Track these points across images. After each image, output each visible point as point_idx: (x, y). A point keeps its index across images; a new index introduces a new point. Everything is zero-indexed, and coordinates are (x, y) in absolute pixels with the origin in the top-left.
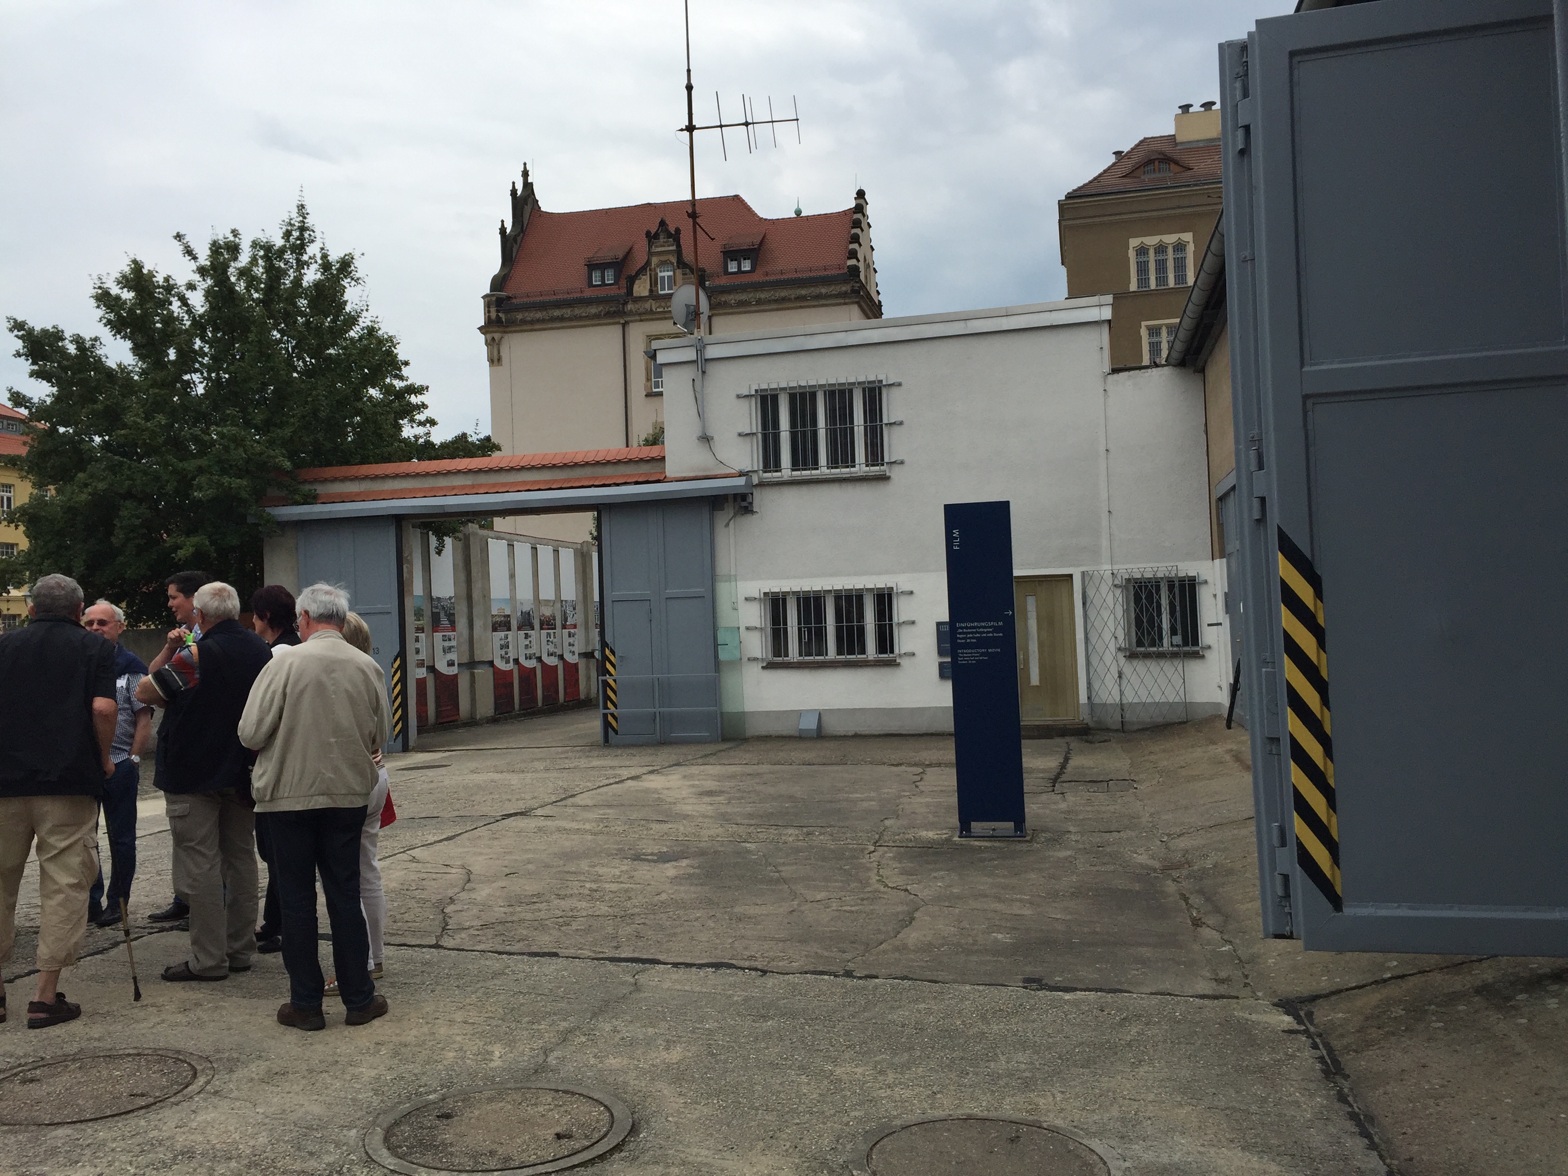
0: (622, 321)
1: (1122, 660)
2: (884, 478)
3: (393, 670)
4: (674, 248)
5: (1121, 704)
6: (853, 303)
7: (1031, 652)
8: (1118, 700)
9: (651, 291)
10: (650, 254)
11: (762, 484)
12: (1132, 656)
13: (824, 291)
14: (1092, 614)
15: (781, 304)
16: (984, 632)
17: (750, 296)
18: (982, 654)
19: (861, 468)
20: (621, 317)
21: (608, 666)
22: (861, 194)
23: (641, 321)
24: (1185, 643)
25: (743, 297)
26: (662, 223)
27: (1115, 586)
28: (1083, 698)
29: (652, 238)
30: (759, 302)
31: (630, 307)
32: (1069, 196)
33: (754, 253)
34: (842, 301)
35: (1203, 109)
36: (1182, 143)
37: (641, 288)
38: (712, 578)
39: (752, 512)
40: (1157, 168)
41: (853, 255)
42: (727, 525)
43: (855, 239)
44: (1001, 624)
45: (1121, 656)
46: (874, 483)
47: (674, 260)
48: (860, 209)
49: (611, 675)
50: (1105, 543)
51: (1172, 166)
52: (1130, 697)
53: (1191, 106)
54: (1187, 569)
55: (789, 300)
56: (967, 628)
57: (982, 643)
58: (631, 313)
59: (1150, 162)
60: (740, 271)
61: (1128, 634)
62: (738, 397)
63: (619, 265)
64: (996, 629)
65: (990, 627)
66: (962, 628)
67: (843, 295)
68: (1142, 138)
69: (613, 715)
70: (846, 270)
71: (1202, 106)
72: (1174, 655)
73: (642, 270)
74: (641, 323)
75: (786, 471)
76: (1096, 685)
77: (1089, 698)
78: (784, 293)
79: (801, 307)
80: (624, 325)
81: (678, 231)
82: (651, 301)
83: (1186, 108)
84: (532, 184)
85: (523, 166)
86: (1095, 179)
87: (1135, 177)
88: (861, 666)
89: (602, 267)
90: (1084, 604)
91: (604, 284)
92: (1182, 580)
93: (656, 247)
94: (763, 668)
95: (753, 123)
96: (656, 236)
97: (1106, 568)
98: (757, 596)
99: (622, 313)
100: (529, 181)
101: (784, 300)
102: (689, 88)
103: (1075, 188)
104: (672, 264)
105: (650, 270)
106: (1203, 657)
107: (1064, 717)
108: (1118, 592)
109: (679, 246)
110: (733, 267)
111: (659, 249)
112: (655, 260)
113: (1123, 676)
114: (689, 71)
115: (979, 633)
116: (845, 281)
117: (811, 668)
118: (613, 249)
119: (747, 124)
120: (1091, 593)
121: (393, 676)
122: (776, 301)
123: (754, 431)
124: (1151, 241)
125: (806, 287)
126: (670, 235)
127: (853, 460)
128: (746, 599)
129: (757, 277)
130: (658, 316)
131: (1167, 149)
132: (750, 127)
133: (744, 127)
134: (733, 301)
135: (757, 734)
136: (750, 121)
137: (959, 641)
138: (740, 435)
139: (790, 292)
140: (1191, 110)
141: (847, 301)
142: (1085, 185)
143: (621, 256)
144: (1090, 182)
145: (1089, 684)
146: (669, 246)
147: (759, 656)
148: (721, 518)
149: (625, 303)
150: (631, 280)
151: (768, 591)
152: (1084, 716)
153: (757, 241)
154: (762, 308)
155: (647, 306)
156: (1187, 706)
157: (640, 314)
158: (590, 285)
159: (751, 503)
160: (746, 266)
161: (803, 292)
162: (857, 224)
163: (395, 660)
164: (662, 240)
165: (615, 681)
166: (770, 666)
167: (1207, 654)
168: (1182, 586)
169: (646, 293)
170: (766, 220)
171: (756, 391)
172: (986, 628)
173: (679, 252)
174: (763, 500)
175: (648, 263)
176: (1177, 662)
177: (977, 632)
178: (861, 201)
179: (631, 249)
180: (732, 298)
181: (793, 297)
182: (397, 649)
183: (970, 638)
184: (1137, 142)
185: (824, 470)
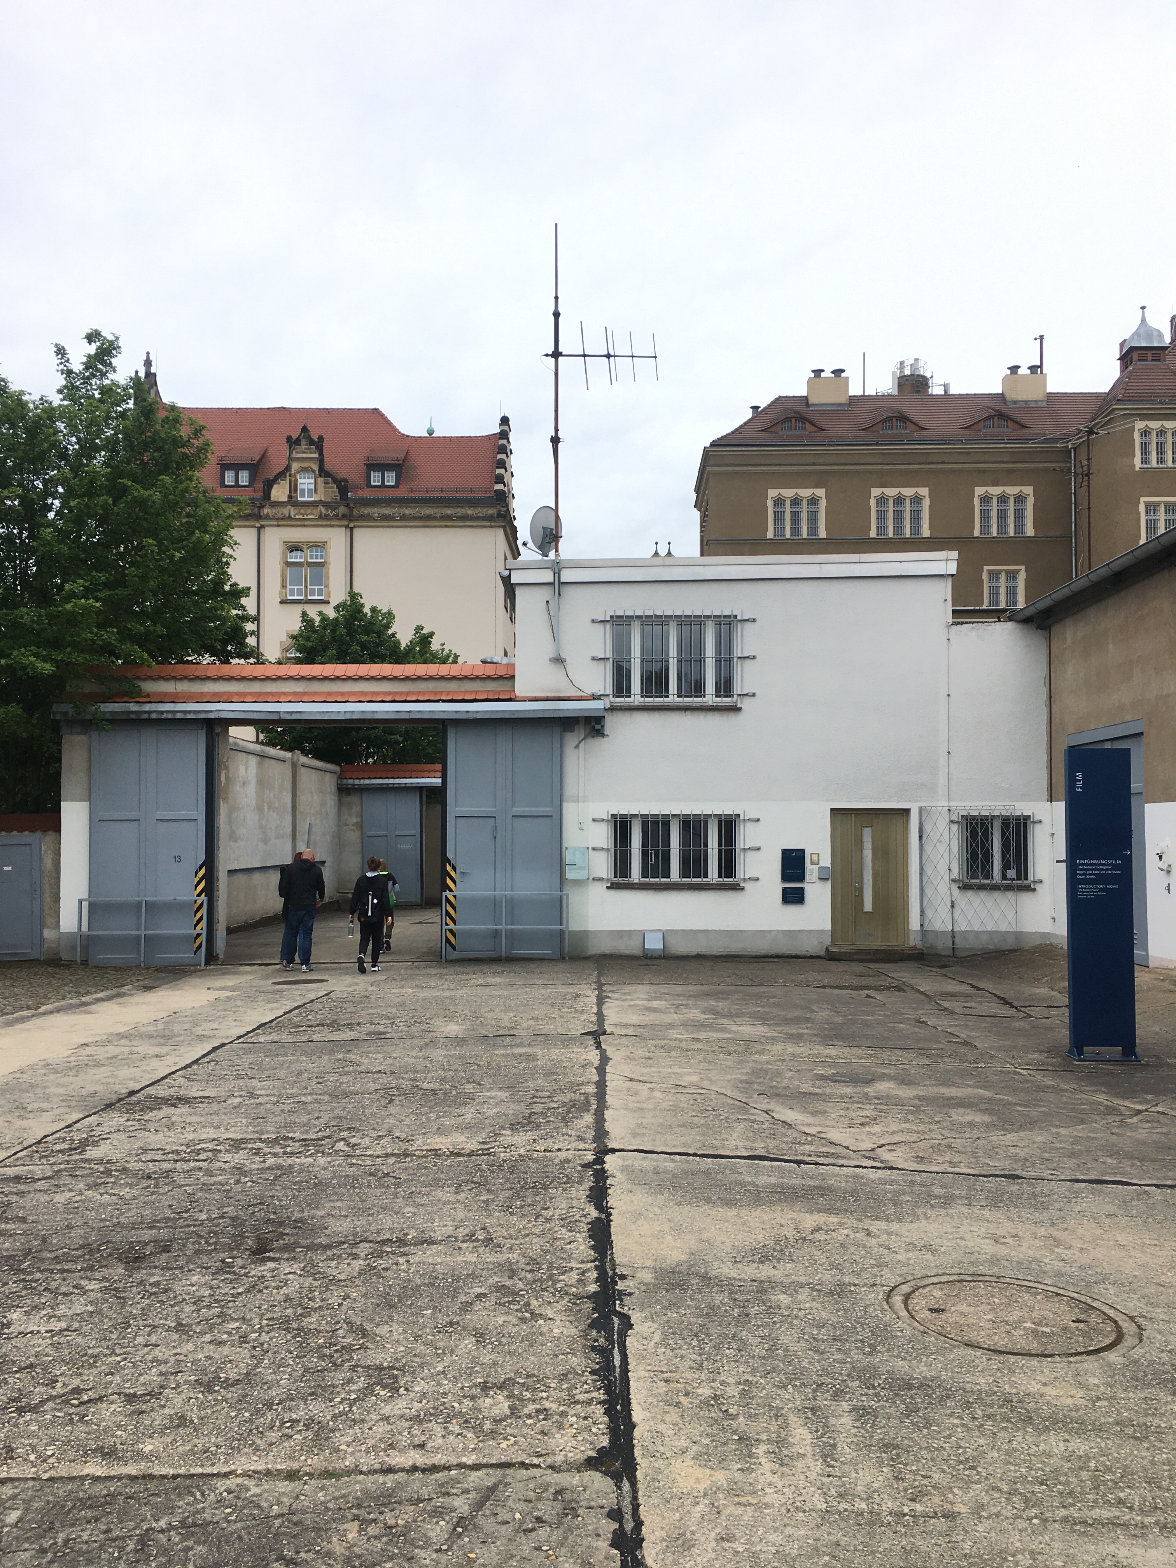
0: (258, 525)
1: (956, 892)
2: (735, 709)
3: (197, 879)
4: (316, 455)
5: (952, 931)
6: (499, 527)
7: (865, 881)
8: (950, 929)
9: (290, 497)
10: (290, 458)
11: (613, 709)
12: (965, 887)
13: (469, 512)
14: (928, 848)
15: (426, 521)
16: (1103, 870)
17: (394, 511)
18: (1101, 890)
19: (710, 698)
20: (257, 520)
21: (449, 881)
22: (505, 421)
23: (278, 526)
24: (1019, 878)
25: (387, 511)
26: (305, 429)
27: (952, 822)
28: (914, 923)
29: (293, 443)
30: (403, 518)
31: (266, 511)
32: (714, 444)
33: (399, 467)
34: (488, 524)
35: (833, 375)
36: (813, 405)
37: (279, 493)
38: (558, 798)
39: (603, 735)
40: (793, 427)
41: (500, 479)
42: (577, 746)
43: (502, 464)
44: (1119, 862)
45: (954, 887)
46: (725, 714)
47: (316, 467)
48: (504, 435)
49: (451, 891)
50: (942, 781)
51: (808, 425)
52: (962, 926)
53: (823, 371)
54: (1022, 808)
55: (435, 518)
56: (1087, 865)
57: (1101, 879)
58: (267, 517)
59: (788, 419)
60: (383, 485)
61: (961, 869)
62: (593, 621)
63: (254, 468)
64: (1115, 867)
65: (1109, 865)
66: (1082, 865)
67: (490, 518)
68: (777, 396)
69: (451, 931)
70: (493, 494)
71: (832, 372)
72: (1008, 888)
73: (281, 475)
74: (279, 528)
75: (636, 697)
76: (929, 914)
77: (922, 925)
78: (428, 511)
79: (446, 526)
80: (259, 529)
81: (321, 439)
82: (289, 507)
83: (818, 372)
84: (155, 375)
85: (145, 355)
86: (736, 430)
87: (774, 432)
88: (705, 889)
89: (237, 467)
90: (920, 837)
91: (237, 485)
92: (1018, 818)
93: (297, 452)
94: (608, 888)
95: (615, 356)
96: (298, 442)
97: (942, 804)
98: (605, 818)
99: (259, 517)
100: (152, 371)
101: (429, 517)
102: (557, 315)
103: (719, 436)
104: (313, 471)
105: (290, 475)
106: (1034, 890)
107: (893, 942)
108: (955, 827)
109: (321, 454)
110: (375, 479)
111: (300, 455)
112: (295, 466)
113: (956, 906)
114: (556, 298)
115: (1098, 870)
116: (492, 505)
117: (655, 889)
118: (248, 450)
119: (608, 356)
120: (927, 828)
121: (196, 886)
122: (421, 518)
123: (608, 656)
124: (788, 493)
125: (452, 507)
126: (311, 442)
127: (667, 690)
128: (594, 820)
129: (401, 493)
130: (299, 523)
131: (802, 409)
132: (612, 359)
133: (606, 359)
134: (376, 515)
135: (599, 952)
136: (612, 353)
137: (1078, 877)
138: (593, 659)
139: (436, 510)
140: (823, 375)
141: (493, 524)
142: (728, 435)
143: (257, 458)
144: (733, 432)
145: (922, 913)
146: (311, 453)
147: (605, 877)
148: (571, 739)
149: (262, 506)
150: (269, 485)
151: (616, 813)
152: (914, 941)
153: (403, 456)
154: (407, 524)
155: (285, 511)
156: (1019, 935)
157: (278, 519)
158: (222, 484)
159: (603, 726)
160: (390, 479)
161: (449, 512)
162: (504, 450)
163: (200, 868)
164: (304, 447)
165: (455, 897)
166: (614, 886)
167: (1038, 887)
168: (1018, 825)
169: (285, 499)
170: (408, 436)
171: (611, 617)
172: (1105, 865)
173: (321, 461)
174: (612, 723)
175: (288, 468)
176: (1010, 895)
177: (1096, 869)
178: (506, 428)
179: (266, 452)
180: (375, 511)
181: (438, 515)
182: (202, 858)
183: (1090, 874)
184: (772, 399)
185: (673, 698)
